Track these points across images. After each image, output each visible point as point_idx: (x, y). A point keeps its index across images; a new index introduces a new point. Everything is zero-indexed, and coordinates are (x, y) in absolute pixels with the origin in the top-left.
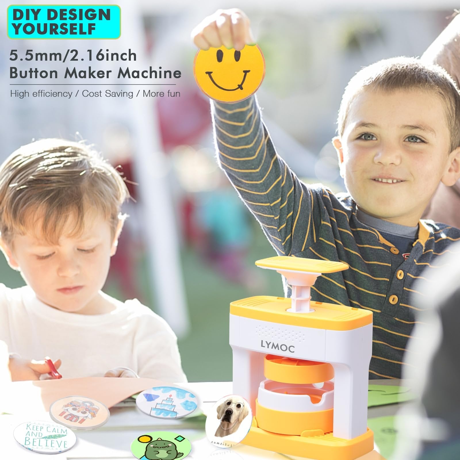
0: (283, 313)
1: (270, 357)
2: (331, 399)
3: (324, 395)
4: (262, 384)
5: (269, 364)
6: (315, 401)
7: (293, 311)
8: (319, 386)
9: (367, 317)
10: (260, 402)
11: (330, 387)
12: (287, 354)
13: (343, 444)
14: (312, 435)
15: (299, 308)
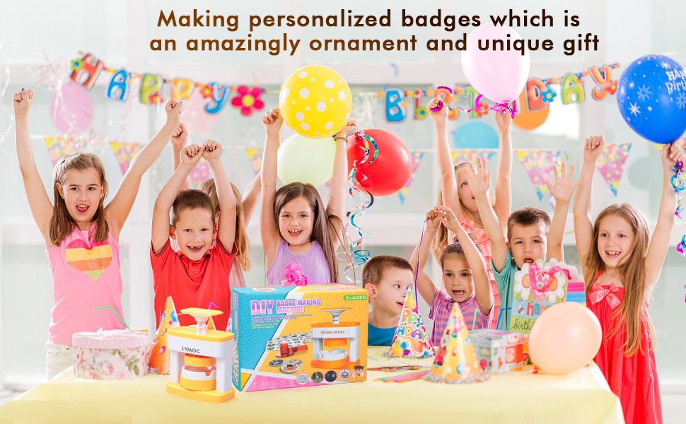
0: (193, 334)
1: (187, 355)
2: (215, 374)
3: (212, 372)
4: (183, 367)
5: (186, 357)
6: (208, 375)
7: (197, 333)
8: (210, 368)
9: (232, 336)
10: (182, 376)
11: (214, 368)
12: (196, 353)
13: (220, 395)
14: (207, 391)
15: (200, 332)
